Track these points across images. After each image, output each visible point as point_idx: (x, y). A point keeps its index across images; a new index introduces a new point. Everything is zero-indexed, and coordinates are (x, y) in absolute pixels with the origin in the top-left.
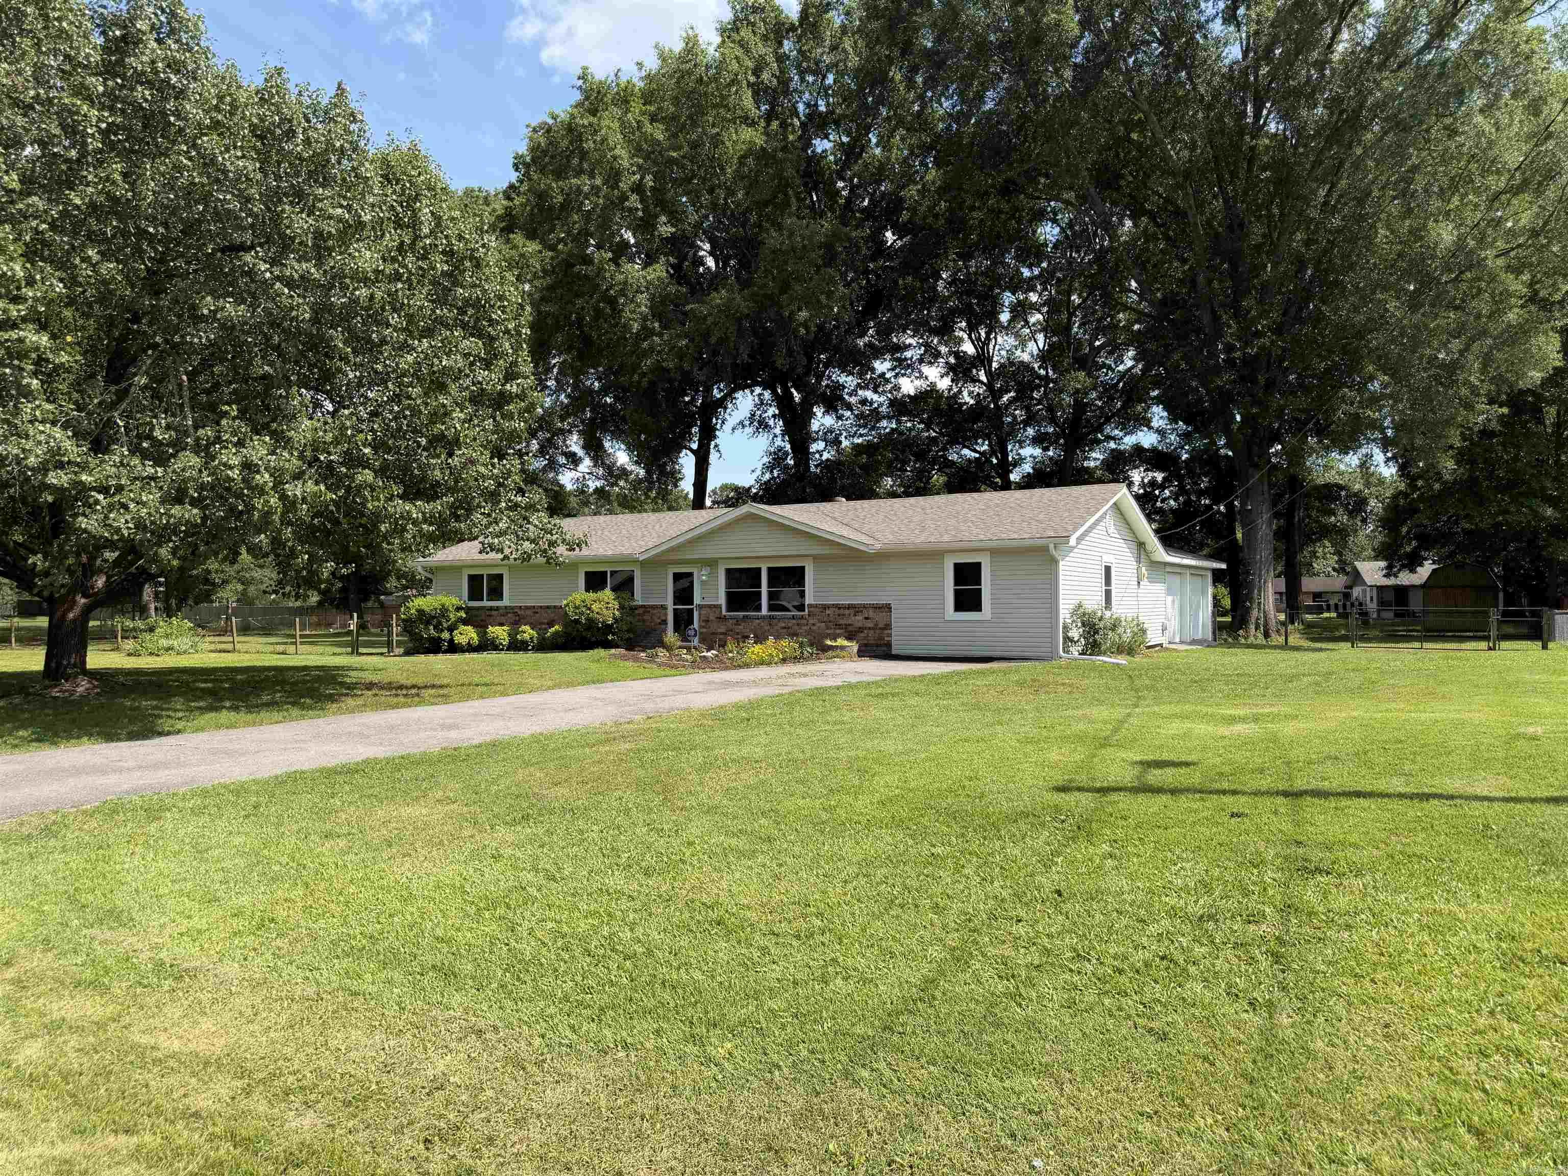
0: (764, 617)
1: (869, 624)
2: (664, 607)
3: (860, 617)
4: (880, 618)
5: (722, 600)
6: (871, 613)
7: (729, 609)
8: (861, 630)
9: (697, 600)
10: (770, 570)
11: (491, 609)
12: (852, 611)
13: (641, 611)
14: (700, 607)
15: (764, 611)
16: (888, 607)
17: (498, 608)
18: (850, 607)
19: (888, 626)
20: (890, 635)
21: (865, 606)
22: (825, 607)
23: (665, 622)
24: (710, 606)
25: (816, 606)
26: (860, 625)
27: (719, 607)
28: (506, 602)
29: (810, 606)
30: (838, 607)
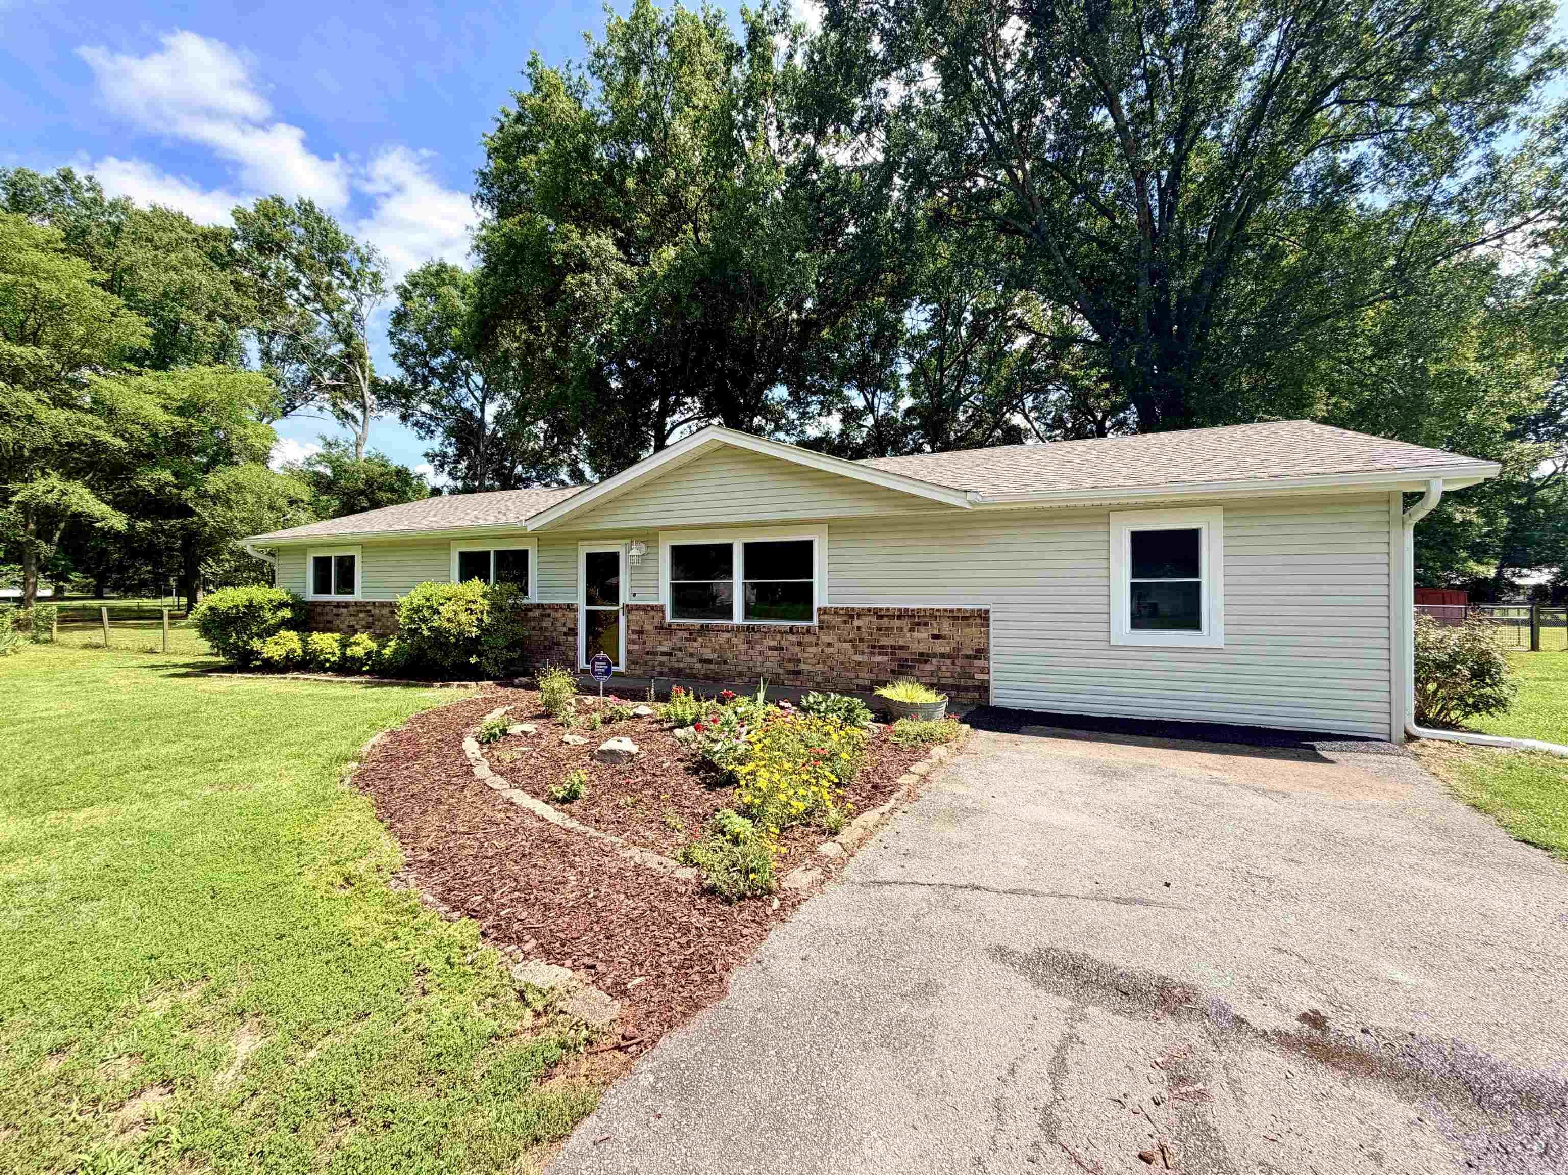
0: (737, 629)
1: (941, 647)
2: (572, 609)
3: (923, 634)
4: (969, 635)
5: (665, 598)
6: (946, 627)
7: (676, 613)
8: (924, 657)
9: (624, 597)
10: (748, 547)
11: (338, 605)
12: (905, 623)
13: (537, 613)
14: (629, 609)
15: (738, 617)
16: (983, 617)
17: (346, 605)
18: (902, 614)
19: (982, 653)
20: (985, 670)
21: (934, 615)
22: (851, 614)
23: (573, 632)
24: (645, 609)
25: (836, 612)
26: (923, 648)
27: (660, 609)
28: (358, 596)
29: (823, 611)
30: (879, 614)
